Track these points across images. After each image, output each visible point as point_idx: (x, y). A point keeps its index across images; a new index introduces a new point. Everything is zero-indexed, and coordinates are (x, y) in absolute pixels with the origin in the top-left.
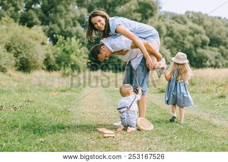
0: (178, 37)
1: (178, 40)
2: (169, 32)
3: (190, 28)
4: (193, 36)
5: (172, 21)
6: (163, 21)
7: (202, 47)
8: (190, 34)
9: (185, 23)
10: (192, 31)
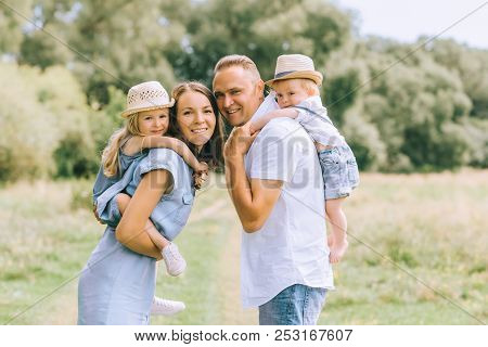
0: (397, 96)
1: (397, 102)
2: (377, 84)
3: (428, 76)
4: (435, 92)
5: (385, 58)
6: (364, 57)
7: (454, 120)
8: (427, 90)
9: (416, 62)
10: (431, 83)
